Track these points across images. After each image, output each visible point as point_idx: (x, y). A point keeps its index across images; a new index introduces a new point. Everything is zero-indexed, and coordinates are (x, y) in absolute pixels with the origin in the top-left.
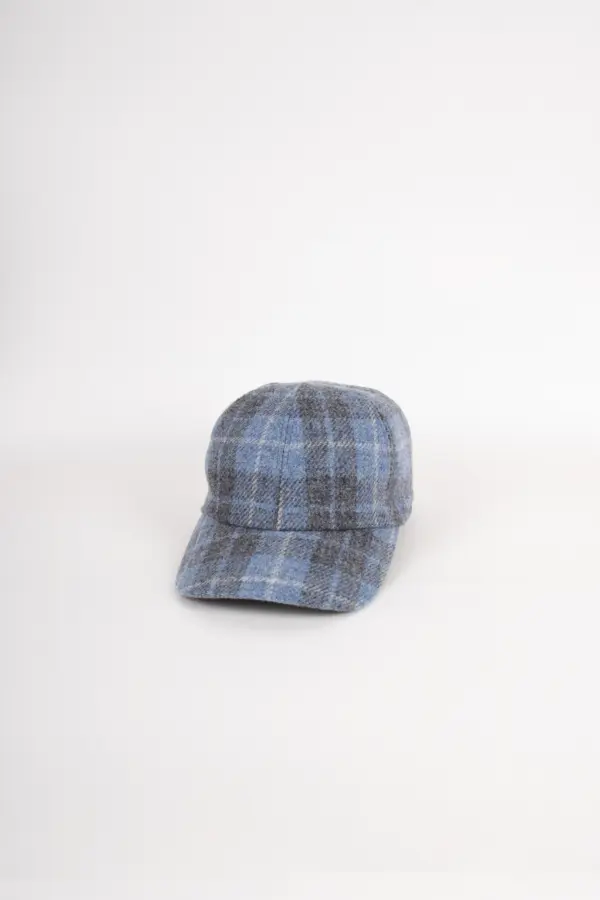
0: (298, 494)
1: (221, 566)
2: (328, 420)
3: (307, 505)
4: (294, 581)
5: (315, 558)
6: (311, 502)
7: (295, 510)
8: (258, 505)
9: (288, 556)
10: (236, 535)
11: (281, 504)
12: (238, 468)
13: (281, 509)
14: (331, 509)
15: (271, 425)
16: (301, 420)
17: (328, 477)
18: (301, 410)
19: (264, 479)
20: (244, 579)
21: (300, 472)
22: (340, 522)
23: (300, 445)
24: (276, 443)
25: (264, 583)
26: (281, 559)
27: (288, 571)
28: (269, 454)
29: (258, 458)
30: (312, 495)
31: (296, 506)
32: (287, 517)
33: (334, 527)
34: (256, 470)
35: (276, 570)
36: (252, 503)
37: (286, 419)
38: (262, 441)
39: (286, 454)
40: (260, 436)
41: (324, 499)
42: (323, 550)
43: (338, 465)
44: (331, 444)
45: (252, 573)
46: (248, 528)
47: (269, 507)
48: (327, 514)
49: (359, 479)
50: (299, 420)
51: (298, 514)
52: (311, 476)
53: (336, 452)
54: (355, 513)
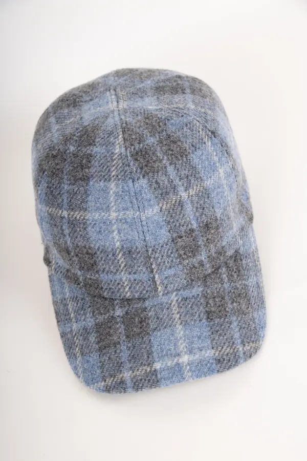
0: (169, 256)
1: (125, 355)
2: (170, 169)
3: (180, 263)
4: (203, 352)
5: (209, 315)
6: (184, 259)
7: (171, 272)
8: (132, 277)
9: (185, 324)
10: (119, 312)
11: (155, 271)
12: (95, 245)
13: (157, 276)
14: (203, 257)
15: (116, 194)
16: (145, 181)
17: (192, 230)
18: (142, 168)
19: (130, 252)
20: (157, 366)
21: (164, 235)
22: (213, 263)
23: (156, 209)
24: (130, 214)
25: (178, 364)
26: (180, 331)
27: (192, 343)
28: (125, 226)
29: (116, 232)
30: (182, 252)
31: (170, 267)
32: (166, 282)
33: (210, 271)
34: (118, 244)
35: (182, 346)
36: (124, 277)
37: (131, 184)
38: (114, 215)
39: (144, 223)
40: (108, 209)
41: (194, 250)
42: (211, 301)
43: (197, 214)
44: (184, 195)
45: (161, 357)
46: (128, 300)
47: (144, 276)
48: (201, 264)
49: (218, 216)
50: (143, 182)
51: (175, 275)
52: (175, 235)
53: (192, 202)
54: (223, 247)
